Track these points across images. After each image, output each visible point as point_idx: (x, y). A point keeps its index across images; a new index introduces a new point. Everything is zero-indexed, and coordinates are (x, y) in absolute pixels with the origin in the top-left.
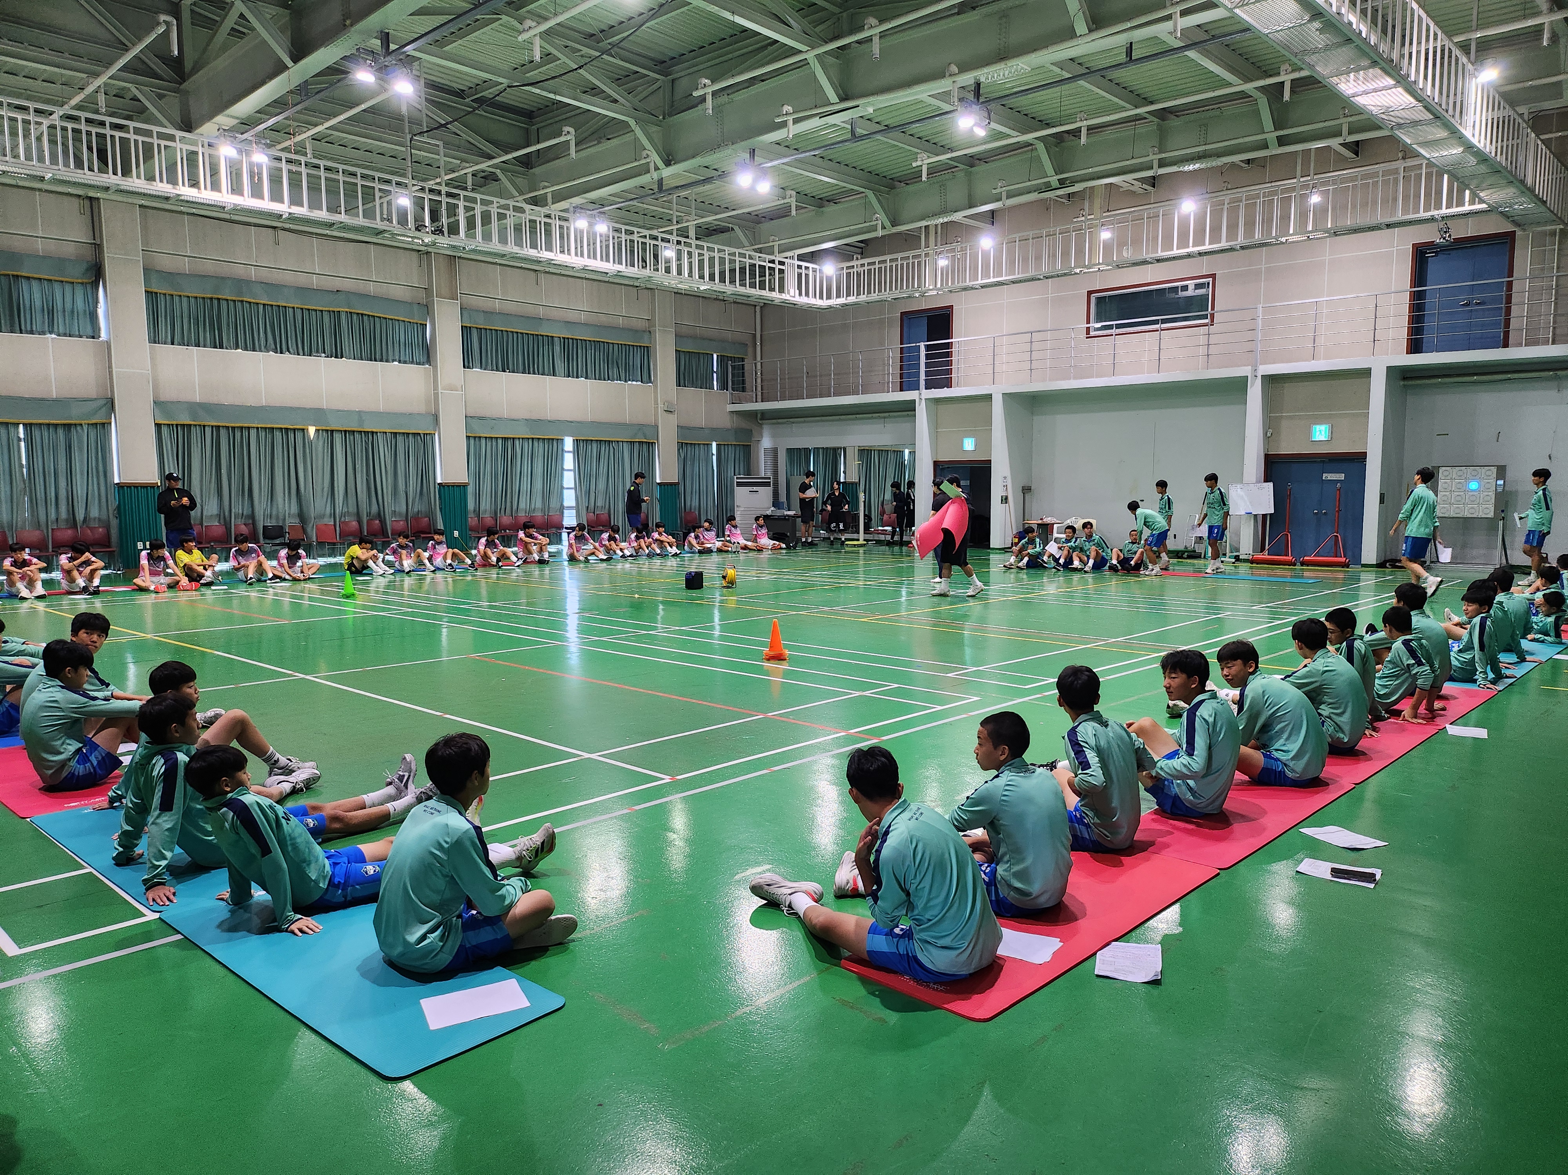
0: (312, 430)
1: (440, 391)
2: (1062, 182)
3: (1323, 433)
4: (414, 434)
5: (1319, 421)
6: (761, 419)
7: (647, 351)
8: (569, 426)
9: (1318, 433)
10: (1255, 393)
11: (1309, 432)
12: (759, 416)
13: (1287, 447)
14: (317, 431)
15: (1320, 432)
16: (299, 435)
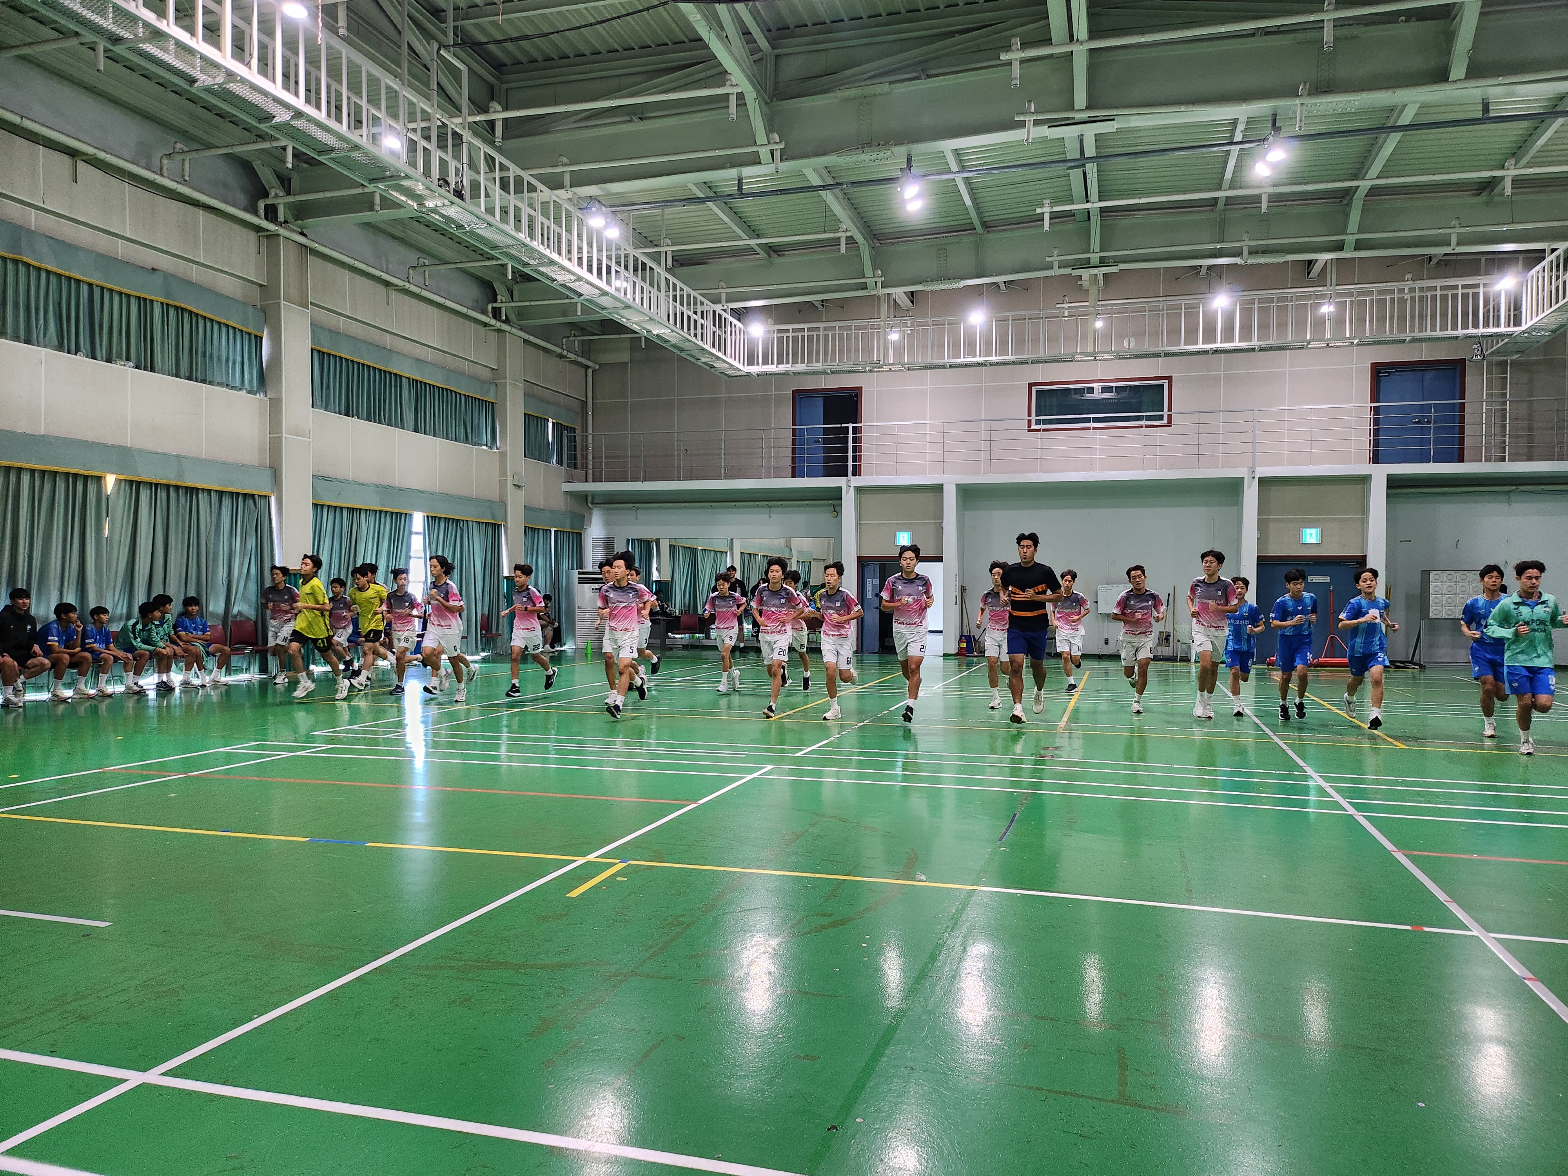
0: (110, 481)
1: (284, 435)
2: (1102, 260)
3: (1314, 536)
4: (245, 495)
5: (1310, 524)
6: (592, 503)
7: (490, 408)
8: (418, 497)
9: (1308, 536)
10: (1251, 495)
11: (1299, 536)
12: (590, 499)
13: (1275, 551)
14: (119, 482)
15: (1311, 536)
16: (92, 488)
